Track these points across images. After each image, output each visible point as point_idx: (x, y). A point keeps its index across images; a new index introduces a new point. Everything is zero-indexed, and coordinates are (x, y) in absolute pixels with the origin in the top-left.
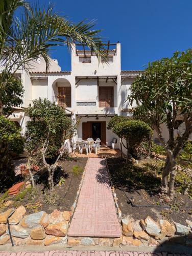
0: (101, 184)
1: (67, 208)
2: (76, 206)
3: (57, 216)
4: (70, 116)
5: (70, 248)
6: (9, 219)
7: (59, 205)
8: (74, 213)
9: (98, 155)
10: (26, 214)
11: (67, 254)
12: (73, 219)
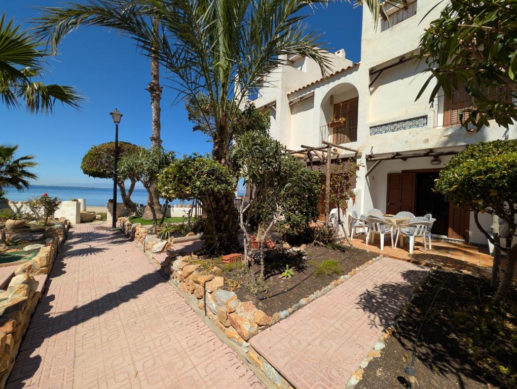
0: (361, 310)
1: (269, 311)
2: (286, 317)
3: (247, 310)
4: (354, 159)
5: (249, 362)
6: (206, 284)
7: (261, 300)
8: (276, 323)
9: (414, 256)
10: (221, 287)
11: (242, 366)
12: (268, 330)
